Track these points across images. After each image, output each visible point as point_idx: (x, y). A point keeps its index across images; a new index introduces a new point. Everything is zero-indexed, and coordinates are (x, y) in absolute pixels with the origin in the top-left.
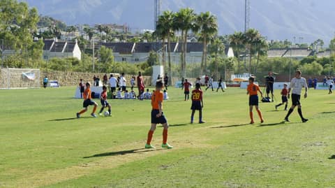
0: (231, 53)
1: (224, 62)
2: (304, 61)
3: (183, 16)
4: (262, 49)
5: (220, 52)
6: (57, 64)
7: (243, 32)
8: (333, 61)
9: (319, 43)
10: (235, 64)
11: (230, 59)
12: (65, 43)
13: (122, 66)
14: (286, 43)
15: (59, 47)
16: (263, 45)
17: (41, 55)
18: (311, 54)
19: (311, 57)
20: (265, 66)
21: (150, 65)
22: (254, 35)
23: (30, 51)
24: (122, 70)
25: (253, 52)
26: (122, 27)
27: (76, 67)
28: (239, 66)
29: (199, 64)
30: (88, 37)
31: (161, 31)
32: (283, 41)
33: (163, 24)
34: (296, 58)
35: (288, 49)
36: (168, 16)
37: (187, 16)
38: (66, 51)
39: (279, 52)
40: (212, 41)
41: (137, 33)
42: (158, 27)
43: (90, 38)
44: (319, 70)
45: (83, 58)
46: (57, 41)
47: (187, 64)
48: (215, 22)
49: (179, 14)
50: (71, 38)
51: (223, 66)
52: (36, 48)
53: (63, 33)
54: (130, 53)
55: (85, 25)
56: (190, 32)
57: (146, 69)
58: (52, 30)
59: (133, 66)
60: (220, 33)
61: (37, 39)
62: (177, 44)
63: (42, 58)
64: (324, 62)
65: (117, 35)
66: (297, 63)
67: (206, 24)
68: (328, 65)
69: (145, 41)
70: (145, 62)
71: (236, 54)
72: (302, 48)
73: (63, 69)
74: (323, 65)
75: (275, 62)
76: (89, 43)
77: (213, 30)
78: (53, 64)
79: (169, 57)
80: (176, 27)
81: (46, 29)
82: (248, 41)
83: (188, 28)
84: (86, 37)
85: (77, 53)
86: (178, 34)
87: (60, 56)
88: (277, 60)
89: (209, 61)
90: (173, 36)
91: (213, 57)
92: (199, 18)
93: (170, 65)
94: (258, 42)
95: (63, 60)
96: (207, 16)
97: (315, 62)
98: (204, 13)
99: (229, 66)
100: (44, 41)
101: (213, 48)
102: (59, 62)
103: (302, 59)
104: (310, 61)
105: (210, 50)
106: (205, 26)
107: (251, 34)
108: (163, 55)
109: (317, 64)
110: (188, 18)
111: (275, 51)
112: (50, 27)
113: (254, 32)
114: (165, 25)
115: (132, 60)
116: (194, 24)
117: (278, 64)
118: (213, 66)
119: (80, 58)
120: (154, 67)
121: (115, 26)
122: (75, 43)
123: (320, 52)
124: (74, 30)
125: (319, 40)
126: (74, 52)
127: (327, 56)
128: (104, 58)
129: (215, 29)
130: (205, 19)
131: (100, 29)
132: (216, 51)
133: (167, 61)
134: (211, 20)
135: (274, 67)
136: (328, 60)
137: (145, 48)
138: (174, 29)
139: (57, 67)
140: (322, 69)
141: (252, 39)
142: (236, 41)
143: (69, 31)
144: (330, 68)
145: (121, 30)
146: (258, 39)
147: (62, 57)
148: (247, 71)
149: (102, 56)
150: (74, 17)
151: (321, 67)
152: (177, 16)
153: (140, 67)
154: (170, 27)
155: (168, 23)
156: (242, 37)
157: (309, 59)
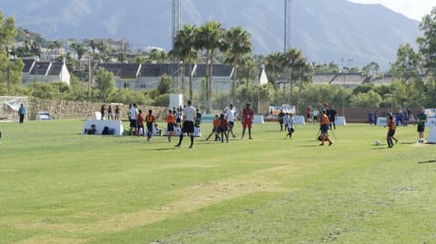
0: (264, 80)
1: (257, 91)
2: (358, 90)
3: (208, 31)
4: (306, 74)
5: (253, 77)
6: (40, 90)
7: (282, 52)
9: (373, 66)
10: (271, 92)
11: (265, 86)
12: (49, 64)
13: (128, 93)
15: (42, 67)
16: (307, 69)
17: (20, 78)
18: (365, 81)
19: (366, 85)
20: (309, 96)
21: (162, 93)
22: (296, 56)
23: (6, 73)
24: (125, 98)
25: (294, 78)
26: (120, 43)
27: (65, 94)
28: (276, 95)
30: (76, 55)
31: (181, 49)
32: (328, 64)
33: (183, 42)
34: (348, 86)
35: (337, 74)
36: (189, 32)
37: (213, 31)
38: (51, 74)
39: (325, 78)
40: (243, 63)
41: (139, 51)
42: (177, 44)
43: (80, 58)
44: (377, 101)
45: (72, 82)
46: (38, 60)
47: (214, 91)
48: (249, 39)
49: (203, 29)
50: (54, 56)
51: (255, 96)
52: (14, 69)
53: (43, 50)
54: (134, 76)
55: (71, 40)
56: (217, 51)
57: (156, 98)
58: (30, 47)
59: (140, 94)
61: (13, 57)
62: (196, 66)
63: (21, 82)
64: (384, 91)
65: (113, 54)
66: (349, 92)
67: (237, 43)
68: (387, 95)
69: (154, 62)
70: (155, 88)
71: (271, 80)
73: (49, 96)
74: (382, 94)
75: (321, 90)
76: (79, 63)
77: (247, 50)
78: (34, 90)
79: (191, 83)
80: (199, 45)
81: (21, 44)
82: (288, 64)
83: (215, 47)
84: (74, 56)
85: (65, 76)
86: (201, 53)
87: (44, 80)
88: (324, 88)
90: (195, 56)
91: (243, 83)
92: (229, 34)
93: (191, 93)
94: (301, 64)
95: (47, 85)
96: (239, 32)
97: (372, 91)
98: (235, 27)
99: (264, 95)
100: (24, 61)
101: (243, 72)
102: (43, 88)
103: (355, 88)
104: (365, 90)
105: (240, 74)
107: (293, 55)
108: (183, 80)
109: (373, 93)
110: (215, 33)
111: (321, 77)
112: (26, 42)
113: (296, 52)
114: (186, 41)
115: (136, 86)
116: (223, 42)
117: (325, 93)
118: (243, 94)
119: (68, 83)
120: (171, 94)
121: (111, 42)
122: (62, 64)
123: (377, 79)
124: (58, 46)
125: (373, 63)
126: (61, 75)
127: (387, 83)
128: (103, 84)
129: (249, 48)
130: (235, 36)
131: (93, 45)
132: (247, 75)
133: (188, 92)
134: (244, 38)
135: (320, 97)
136: (388, 89)
137: (152, 70)
138: (197, 48)
139: (41, 94)
140: (381, 100)
141: (293, 61)
142: (273, 63)
143: (51, 47)
144: (390, 99)
145: (118, 47)
146: (301, 61)
147: (46, 81)
148: (286, 101)
149: (99, 81)
150: (55, 29)
151: (379, 97)
152: (201, 31)
153: (148, 95)
154: (192, 45)
155: (189, 39)
156: (281, 59)
157: (364, 87)
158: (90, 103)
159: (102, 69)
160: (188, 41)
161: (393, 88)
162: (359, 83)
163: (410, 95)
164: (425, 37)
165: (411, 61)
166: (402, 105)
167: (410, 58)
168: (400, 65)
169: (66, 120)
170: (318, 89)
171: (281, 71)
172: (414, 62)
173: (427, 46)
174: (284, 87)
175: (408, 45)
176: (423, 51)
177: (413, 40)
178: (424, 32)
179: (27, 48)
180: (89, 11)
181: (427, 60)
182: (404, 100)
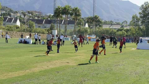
0: (87, 26)
1: (84, 30)
2: (118, 30)
3: (66, 8)
4: (100, 24)
5: (82, 25)
6: (9, 28)
7: (92, 16)
8: (131, 30)
10: (89, 30)
11: (86, 28)
12: (13, 19)
13: (39, 30)
14: (111, 21)
15: (10, 20)
16: (101, 22)
17: (2, 23)
18: (121, 27)
20: (102, 32)
21: (51, 30)
22: (97, 18)
25: (96, 26)
26: (39, 12)
27: (18, 30)
28: (90, 31)
29: (73, 30)
30: (23, 16)
31: (56, 15)
33: (57, 12)
34: (115, 29)
35: (112, 24)
36: (60, 9)
38: (13, 22)
39: (108, 26)
40: (79, 20)
41: (46, 15)
42: (55, 13)
43: (24, 17)
44: (125, 34)
45: (21, 25)
46: (9, 18)
47: (68, 30)
48: (80, 12)
50: (15, 16)
51: (83, 31)
53: (12, 14)
54: (42, 24)
55: (22, 11)
56: (69, 15)
58: (7, 13)
59: (44, 30)
60: (82, 16)
62: (63, 21)
63: (2, 25)
64: (127, 31)
65: (36, 16)
66: (116, 31)
67: (76, 12)
69: (49, 19)
70: (49, 28)
71: (89, 26)
72: (118, 24)
73: (12, 30)
74: (126, 32)
76: (24, 19)
77: (79, 15)
78: (7, 28)
79: (60, 26)
80: (63, 13)
81: (4, 12)
82: (94, 21)
84: (22, 16)
85: (18, 23)
86: (64, 16)
87: (11, 24)
88: (107, 29)
89: (77, 29)
90: (62, 17)
91: (79, 27)
92: (73, 10)
93: (60, 30)
94: (99, 21)
95: (12, 26)
96: (77, 9)
97: (123, 31)
98: (76, 7)
99: (86, 31)
100: (3, 18)
101: (79, 23)
102: (10, 27)
103: (118, 29)
104: (121, 30)
105: (78, 24)
106: (76, 13)
107: (96, 17)
108: (57, 25)
109: (124, 31)
110: (69, 9)
111: (106, 25)
112: (6, 11)
113: (97, 16)
114: (58, 12)
115: (43, 27)
116: (71, 12)
117: (107, 31)
118: (79, 31)
119: (19, 26)
120: (53, 30)
121: (36, 12)
122: (17, 20)
123: (126, 26)
124: (17, 13)
125: (125, 21)
126: (17, 23)
127: (128, 28)
128: (31, 26)
131: (29, 13)
132: (80, 24)
133: (59, 28)
134: (78, 11)
135: (105, 32)
136: (129, 30)
137: (48, 22)
138: (62, 14)
139: (9, 29)
140: (126, 34)
141: (96, 19)
142: (89, 20)
143: (15, 13)
144: (129, 34)
145: (38, 13)
146: (99, 20)
147: (12, 25)
148: (94, 33)
149: (30, 25)
150: (17, 7)
152: (64, 8)
153: (47, 30)
154: (60, 13)
155: (59, 11)
156: (92, 19)
157: (121, 29)
158: (24, 32)
159: (31, 21)
160: (59, 12)
162: (119, 28)
163: (136, 32)
164: (142, 12)
165: (137, 20)
166: (133, 36)
167: (137, 19)
168: (133, 22)
169: (16, 38)
170: (105, 29)
171: (92, 23)
172: (138, 21)
173: (142, 16)
175: (136, 15)
176: (141, 17)
177: (138, 13)
178: (141, 10)
179: (6, 13)
180: (29, 1)
181: (142, 20)
182: (134, 34)
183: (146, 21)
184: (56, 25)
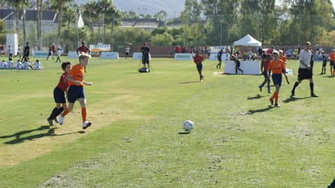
0: (81, 24)
1: (76, 32)
2: (155, 32)
4: (116, 19)
9: (163, 14)
10: (88, 33)
11: (82, 29)
16: (117, 15)
18: (159, 26)
19: (161, 28)
20: (117, 36)
25: (107, 22)
28: (92, 35)
32: (128, 11)
34: (146, 29)
40: (65, 9)
44: (170, 40)
47: (42, 34)
51: (76, 36)
62: (24, 11)
64: (175, 33)
66: (149, 33)
68: (177, 36)
71: (86, 23)
74: (173, 35)
75: (127, 32)
79: (24, 26)
82: (102, 11)
88: (129, 30)
89: (63, 29)
93: (24, 34)
94: (112, 12)
97: (166, 33)
99: (82, 35)
101: (66, 16)
103: (153, 30)
107: (105, 4)
108: (17, 23)
109: (168, 35)
113: (108, 2)
117: (130, 34)
118: (66, 34)
120: (7, 35)
125: (161, 12)
127: (178, 27)
135: (126, 37)
136: (178, 31)
140: (173, 40)
141: (106, 8)
142: (89, 10)
144: (180, 39)
146: (112, 9)
148: (101, 41)
151: (172, 38)
156: (96, 6)
157: (160, 30)
161: (182, 31)
162: (156, 27)
163: (195, 36)
165: (196, 10)
166: (189, 44)
167: (194, 8)
168: (187, 13)
170: (125, 31)
171: (96, 16)
172: (198, 10)
174: (99, 29)
176: (204, 2)
181: (206, 9)
182: (190, 40)
183: (214, 12)
184: (14, 22)
